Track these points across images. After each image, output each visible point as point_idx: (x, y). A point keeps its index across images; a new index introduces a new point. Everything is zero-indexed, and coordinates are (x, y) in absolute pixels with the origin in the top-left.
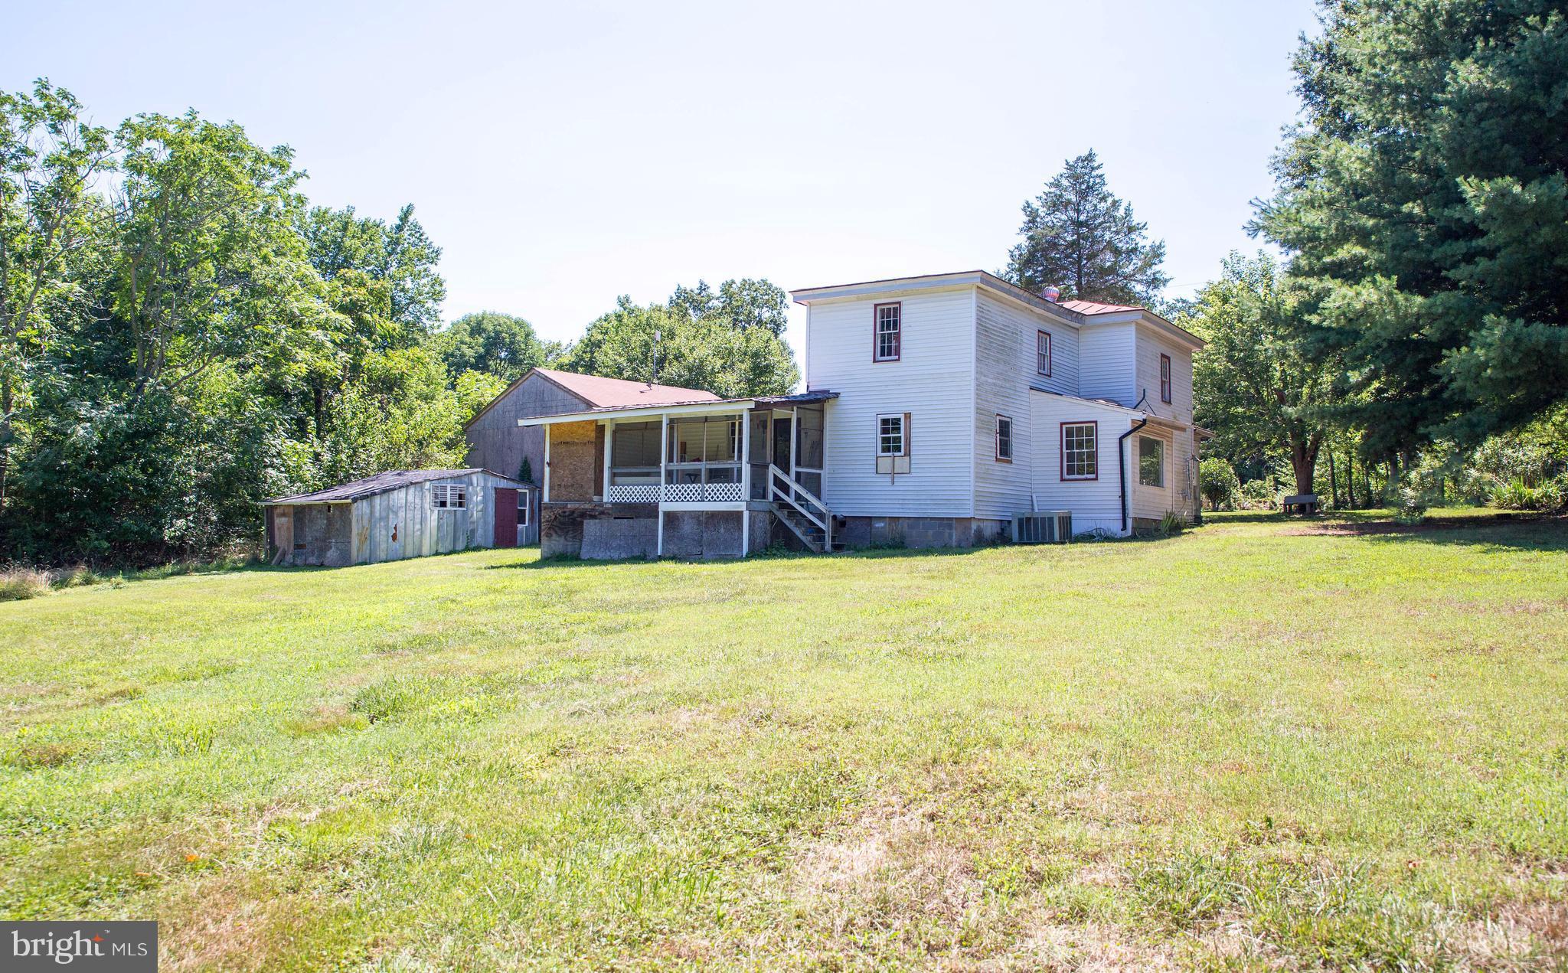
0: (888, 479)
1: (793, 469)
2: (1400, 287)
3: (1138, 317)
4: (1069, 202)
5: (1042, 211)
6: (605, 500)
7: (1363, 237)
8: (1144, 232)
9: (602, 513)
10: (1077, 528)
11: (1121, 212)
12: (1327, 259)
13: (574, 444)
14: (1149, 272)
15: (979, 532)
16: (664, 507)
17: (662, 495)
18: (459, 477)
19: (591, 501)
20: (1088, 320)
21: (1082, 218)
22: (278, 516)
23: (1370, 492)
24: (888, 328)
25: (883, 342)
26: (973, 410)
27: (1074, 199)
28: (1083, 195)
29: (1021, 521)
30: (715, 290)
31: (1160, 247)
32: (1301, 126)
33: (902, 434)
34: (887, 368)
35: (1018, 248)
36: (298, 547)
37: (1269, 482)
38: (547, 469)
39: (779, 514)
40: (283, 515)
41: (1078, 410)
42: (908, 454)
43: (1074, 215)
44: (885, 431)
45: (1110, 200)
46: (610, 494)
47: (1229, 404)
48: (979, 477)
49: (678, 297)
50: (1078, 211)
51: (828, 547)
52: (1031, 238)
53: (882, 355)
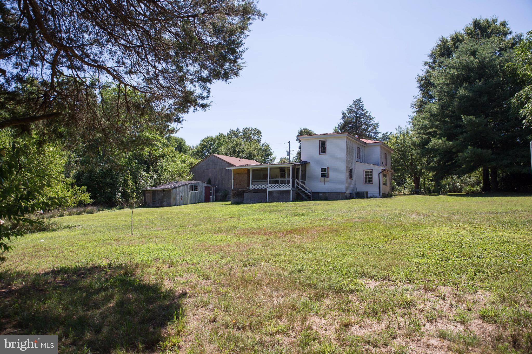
0: (323, 183)
1: (300, 180)
2: (447, 140)
3: (381, 144)
4: (354, 111)
5: (347, 114)
6: (250, 188)
7: (437, 127)
8: (374, 120)
9: (249, 191)
10: (369, 195)
11: (368, 115)
12: (428, 131)
13: (240, 174)
14: (375, 130)
15: (346, 196)
16: (268, 190)
17: (268, 187)
18: (196, 183)
19: (246, 188)
20: (368, 145)
21: (358, 115)
22: (147, 193)
23: (430, 190)
24: (323, 146)
25: (321, 149)
26: (345, 167)
27: (355, 110)
28: (358, 109)
29: (356, 193)
30: (241, 130)
31: (378, 124)
32: (418, 96)
33: (327, 172)
34: (323, 156)
35: (340, 123)
36: (153, 201)
37: (402, 187)
38: (233, 180)
39: (298, 191)
40: (149, 193)
41: (368, 167)
42: (328, 177)
43: (355, 115)
44: (322, 171)
45: (365, 111)
46: (251, 187)
47: (398, 166)
48: (347, 183)
49: (230, 132)
50: (357, 114)
51: (311, 199)
52: (344, 121)
53: (321, 152)
